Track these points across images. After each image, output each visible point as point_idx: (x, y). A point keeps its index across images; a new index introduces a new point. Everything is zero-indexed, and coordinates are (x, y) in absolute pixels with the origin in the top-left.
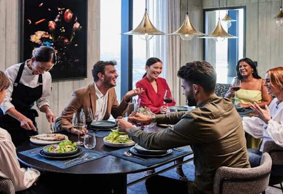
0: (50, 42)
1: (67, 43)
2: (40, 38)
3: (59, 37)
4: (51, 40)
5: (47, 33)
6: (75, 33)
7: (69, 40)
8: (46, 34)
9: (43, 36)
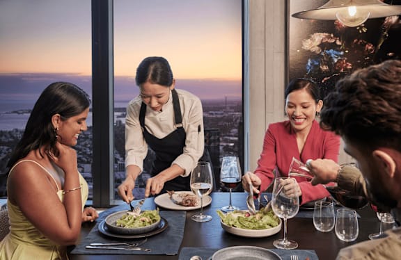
0: (337, 51)
1: (371, 50)
2: (318, 43)
3: (355, 41)
4: (340, 46)
5: (332, 35)
6: (388, 33)
7: (375, 45)
8: (329, 37)
9: (324, 41)
